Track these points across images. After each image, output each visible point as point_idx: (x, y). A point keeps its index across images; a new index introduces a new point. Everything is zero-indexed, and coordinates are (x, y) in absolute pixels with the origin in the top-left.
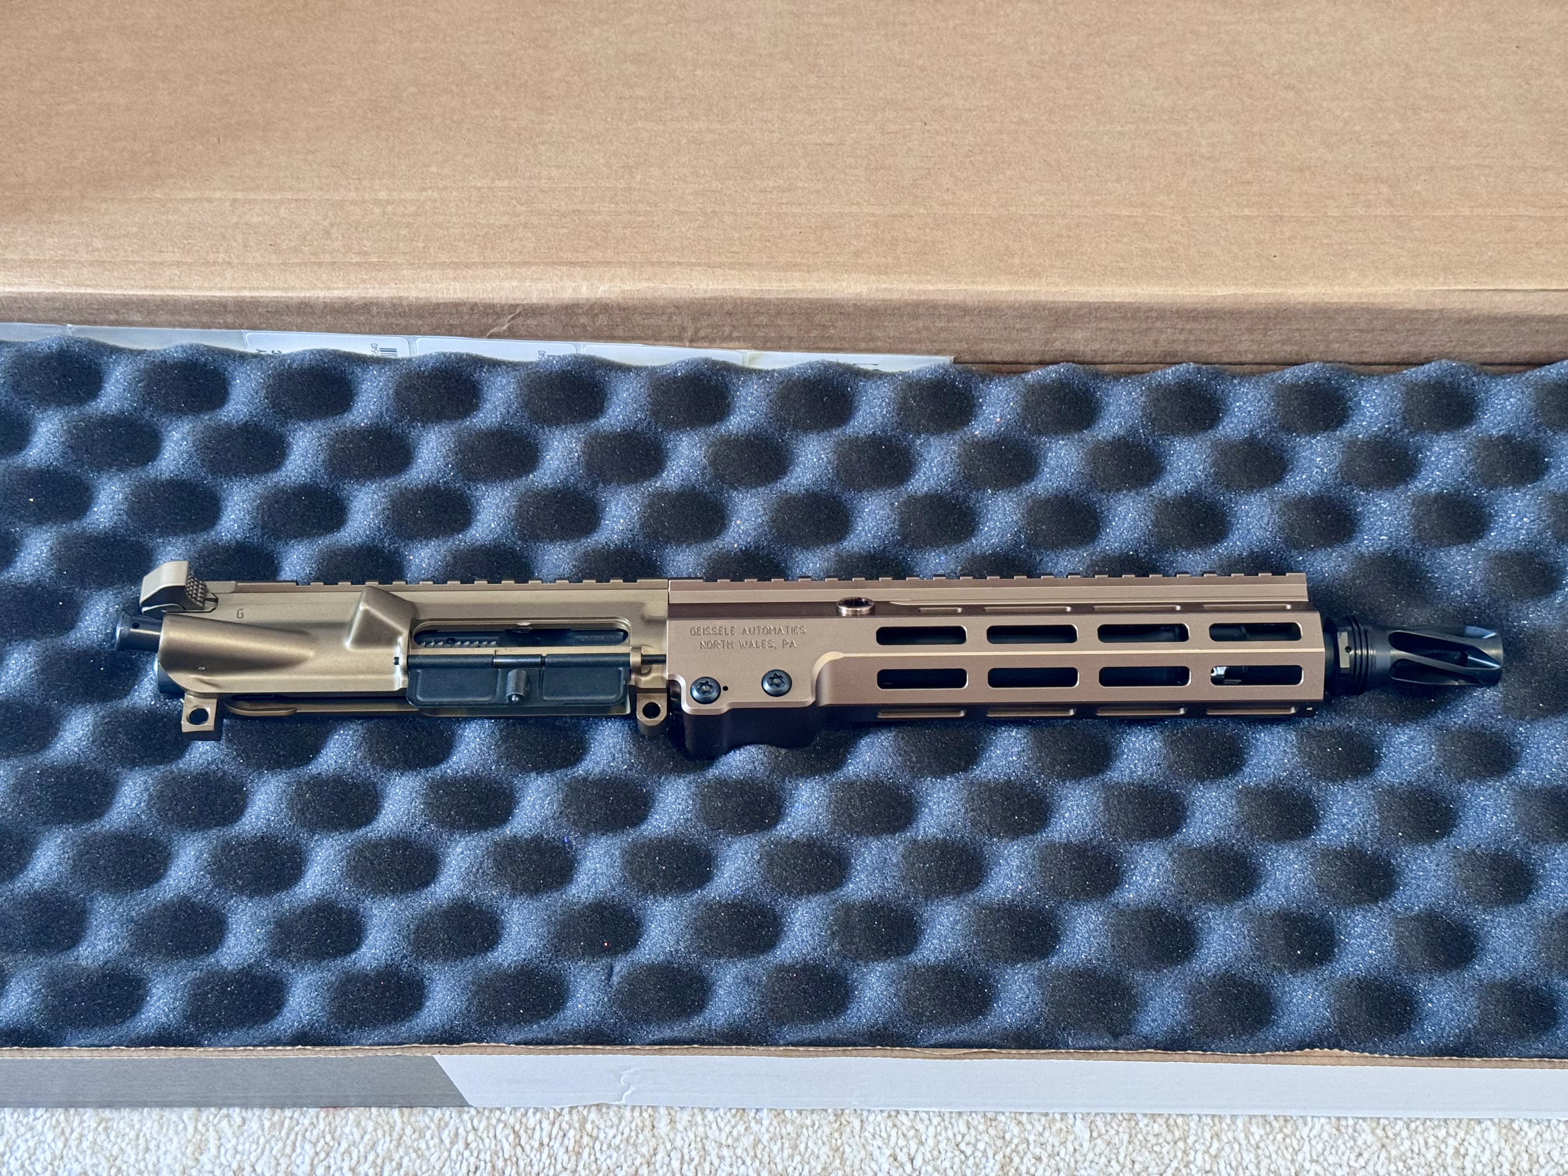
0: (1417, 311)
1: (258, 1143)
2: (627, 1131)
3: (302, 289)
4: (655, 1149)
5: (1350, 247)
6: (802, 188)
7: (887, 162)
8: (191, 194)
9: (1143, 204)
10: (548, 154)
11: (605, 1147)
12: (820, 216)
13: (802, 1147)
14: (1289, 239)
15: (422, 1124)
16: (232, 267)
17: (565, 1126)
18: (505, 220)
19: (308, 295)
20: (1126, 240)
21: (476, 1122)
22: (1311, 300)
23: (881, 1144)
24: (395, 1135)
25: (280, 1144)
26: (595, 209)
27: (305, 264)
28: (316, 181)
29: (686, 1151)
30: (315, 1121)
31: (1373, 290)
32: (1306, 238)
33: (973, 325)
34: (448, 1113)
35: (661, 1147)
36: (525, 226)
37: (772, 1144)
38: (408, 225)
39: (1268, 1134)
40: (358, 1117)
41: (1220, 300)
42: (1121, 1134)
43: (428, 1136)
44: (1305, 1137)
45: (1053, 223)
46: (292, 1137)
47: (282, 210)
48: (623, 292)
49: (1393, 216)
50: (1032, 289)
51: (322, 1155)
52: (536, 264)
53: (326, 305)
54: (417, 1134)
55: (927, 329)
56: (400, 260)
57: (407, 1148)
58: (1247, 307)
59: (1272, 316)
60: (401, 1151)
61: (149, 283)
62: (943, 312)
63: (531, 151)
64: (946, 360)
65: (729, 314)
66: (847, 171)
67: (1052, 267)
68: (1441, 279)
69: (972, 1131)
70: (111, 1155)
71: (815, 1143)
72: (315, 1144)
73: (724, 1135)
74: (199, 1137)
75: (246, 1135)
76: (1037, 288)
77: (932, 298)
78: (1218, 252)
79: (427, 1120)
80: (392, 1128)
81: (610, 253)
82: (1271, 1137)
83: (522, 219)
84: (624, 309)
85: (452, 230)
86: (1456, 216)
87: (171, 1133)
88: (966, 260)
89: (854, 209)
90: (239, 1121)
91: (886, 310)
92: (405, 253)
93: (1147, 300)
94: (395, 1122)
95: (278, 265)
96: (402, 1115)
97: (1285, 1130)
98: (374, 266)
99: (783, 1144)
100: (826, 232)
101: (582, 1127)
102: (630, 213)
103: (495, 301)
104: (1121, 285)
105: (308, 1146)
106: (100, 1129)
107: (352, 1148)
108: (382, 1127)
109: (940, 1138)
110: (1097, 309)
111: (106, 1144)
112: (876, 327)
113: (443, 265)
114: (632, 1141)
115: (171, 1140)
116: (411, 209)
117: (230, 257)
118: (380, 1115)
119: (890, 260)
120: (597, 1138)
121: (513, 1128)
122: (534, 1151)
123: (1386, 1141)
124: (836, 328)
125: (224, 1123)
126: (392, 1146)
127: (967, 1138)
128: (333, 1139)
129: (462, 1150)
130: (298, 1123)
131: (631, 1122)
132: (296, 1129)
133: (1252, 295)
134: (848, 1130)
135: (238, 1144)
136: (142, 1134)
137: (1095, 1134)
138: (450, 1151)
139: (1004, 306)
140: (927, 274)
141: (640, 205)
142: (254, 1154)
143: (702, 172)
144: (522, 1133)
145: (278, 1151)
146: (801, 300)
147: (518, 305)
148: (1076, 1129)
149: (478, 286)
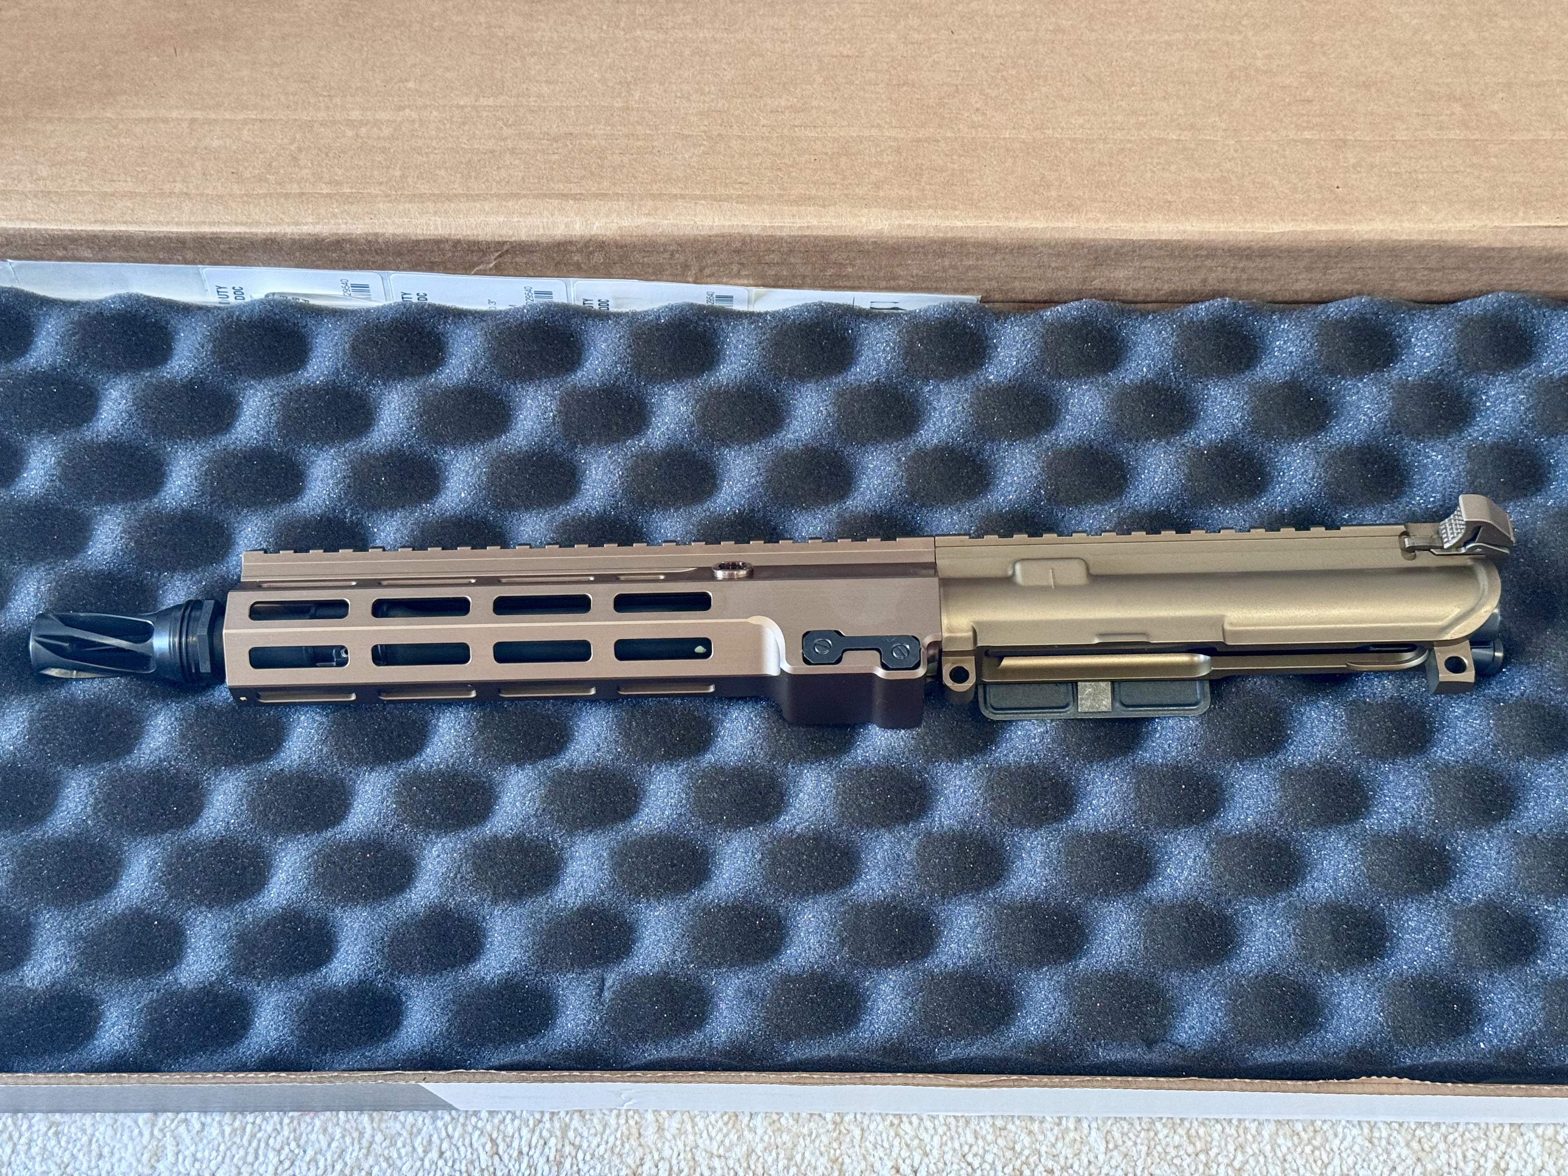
0: (1493, 249)
1: (218, 1151)
2: (612, 1139)
3: (268, 224)
4: (642, 1159)
5: (1420, 177)
6: (819, 108)
7: (909, 77)
8: (144, 114)
9: (1193, 126)
10: (537, 67)
11: (588, 1157)
12: (835, 140)
13: (798, 1158)
14: (1354, 167)
15: (394, 1132)
16: (190, 199)
17: (545, 1134)
18: (491, 144)
19: (274, 231)
20: (1173, 168)
21: (450, 1128)
22: (1378, 237)
23: (882, 1155)
24: (365, 1143)
25: (242, 1152)
26: (590, 132)
27: (271, 195)
28: (282, 98)
29: (674, 1162)
30: (278, 1127)
31: (1444, 226)
32: (1372, 166)
33: (1004, 264)
34: (421, 1119)
35: (648, 1157)
36: (513, 152)
37: (766, 1155)
38: (384, 150)
39: (1296, 1147)
40: (325, 1123)
41: (1277, 238)
42: (1139, 1147)
43: (399, 1144)
44: (1335, 1149)
45: (1093, 149)
46: (255, 1144)
47: (245, 132)
48: (620, 228)
49: (1468, 140)
50: (1071, 225)
51: (287, 1164)
52: (524, 196)
53: (294, 242)
54: (387, 1142)
55: (955, 267)
56: (374, 190)
57: (377, 1156)
58: (1306, 245)
59: (1333, 253)
60: (371, 1160)
61: (99, 216)
62: (972, 250)
63: (519, 64)
64: (972, 298)
65: (737, 251)
66: (866, 87)
67: (1094, 200)
68: (1521, 214)
69: (980, 1142)
70: (63, 1162)
71: (813, 1154)
72: (279, 1152)
73: (715, 1144)
74: (155, 1143)
75: (205, 1141)
76: (1076, 225)
77: (960, 235)
78: (1276, 183)
79: (398, 1126)
80: (361, 1134)
81: (606, 184)
82: (1299, 1150)
83: (510, 144)
84: (622, 247)
85: (432, 156)
86: (1535, 141)
87: (125, 1138)
88: (998, 192)
89: (874, 132)
90: (197, 1126)
91: (909, 248)
92: (381, 183)
93: (1197, 238)
94: (364, 1128)
95: (241, 196)
96: (372, 1120)
97: (1314, 1142)
98: (347, 199)
99: (778, 1154)
100: (844, 159)
101: (564, 1135)
102: (627, 136)
103: (480, 238)
104: (1168, 221)
105: (271, 1155)
106: (50, 1133)
107: (319, 1156)
108: (350, 1134)
109: (946, 1149)
110: (1141, 247)
111: (56, 1149)
112: (898, 266)
113: (421, 198)
114: (617, 1150)
115: (126, 1146)
116: (387, 131)
117: (187, 187)
118: (348, 1121)
119: (914, 193)
120: (580, 1147)
121: (490, 1136)
122: (513, 1161)
123: (1422, 1155)
124: (854, 266)
125: (182, 1128)
126: (361, 1155)
127: (975, 1149)
128: (298, 1146)
129: (435, 1159)
130: (260, 1130)
131: (617, 1130)
132: (259, 1135)
133: (1312, 232)
134: (848, 1139)
135: (197, 1152)
136: (94, 1140)
137: (1111, 1146)
138: (422, 1160)
139: (1038, 244)
140: (955, 209)
141: (638, 127)
142: (214, 1162)
143: (707, 89)
144: (499, 1141)
145: (239, 1159)
146: (816, 237)
147: (505, 243)
148: (1091, 1140)
149: (461, 221)
